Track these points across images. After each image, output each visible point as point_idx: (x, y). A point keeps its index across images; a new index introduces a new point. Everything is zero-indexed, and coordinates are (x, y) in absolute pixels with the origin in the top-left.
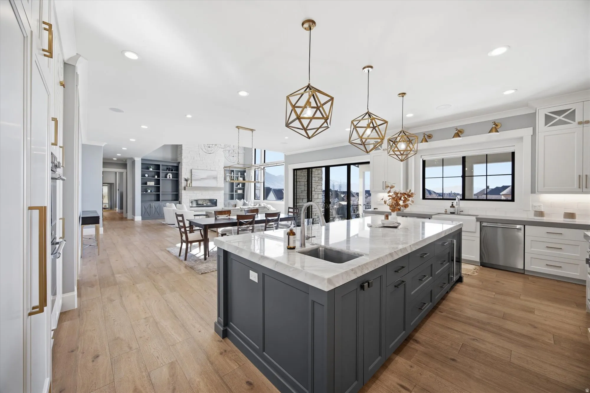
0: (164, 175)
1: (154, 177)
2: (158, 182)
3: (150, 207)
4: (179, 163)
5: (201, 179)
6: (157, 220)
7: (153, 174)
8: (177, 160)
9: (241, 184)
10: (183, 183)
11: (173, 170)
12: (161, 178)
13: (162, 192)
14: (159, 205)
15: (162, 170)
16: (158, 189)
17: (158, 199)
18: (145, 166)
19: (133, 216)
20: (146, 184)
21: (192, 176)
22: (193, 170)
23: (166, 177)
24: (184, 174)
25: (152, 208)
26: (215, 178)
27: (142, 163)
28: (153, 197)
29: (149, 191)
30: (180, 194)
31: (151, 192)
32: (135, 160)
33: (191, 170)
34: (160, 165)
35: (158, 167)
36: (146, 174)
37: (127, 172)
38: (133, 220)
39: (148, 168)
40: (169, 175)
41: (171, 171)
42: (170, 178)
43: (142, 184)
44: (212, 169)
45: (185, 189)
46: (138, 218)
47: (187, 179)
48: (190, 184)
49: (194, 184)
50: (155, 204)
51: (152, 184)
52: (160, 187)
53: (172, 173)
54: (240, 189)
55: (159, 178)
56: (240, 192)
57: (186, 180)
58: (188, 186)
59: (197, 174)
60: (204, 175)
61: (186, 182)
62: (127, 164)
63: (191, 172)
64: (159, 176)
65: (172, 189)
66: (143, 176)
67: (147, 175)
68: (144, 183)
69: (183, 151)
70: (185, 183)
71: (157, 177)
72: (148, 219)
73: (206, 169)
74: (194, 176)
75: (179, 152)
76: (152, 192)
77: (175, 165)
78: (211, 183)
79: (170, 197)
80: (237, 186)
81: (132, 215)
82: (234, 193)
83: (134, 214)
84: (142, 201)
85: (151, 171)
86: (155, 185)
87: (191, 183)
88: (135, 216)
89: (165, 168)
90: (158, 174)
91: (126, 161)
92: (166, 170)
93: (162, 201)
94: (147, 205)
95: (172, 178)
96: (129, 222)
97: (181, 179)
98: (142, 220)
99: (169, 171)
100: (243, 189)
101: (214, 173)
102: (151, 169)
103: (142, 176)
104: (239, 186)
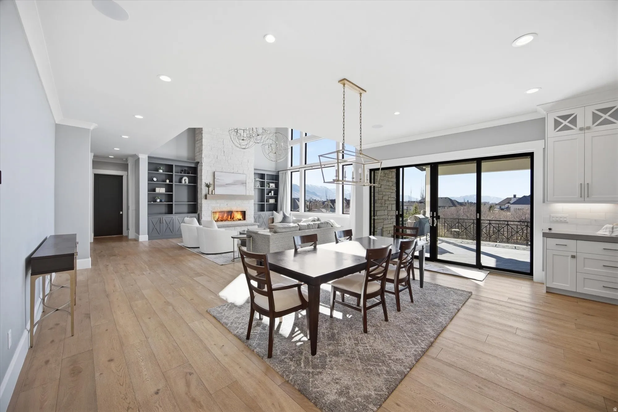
0: (178, 180)
1: (166, 182)
2: (169, 188)
3: (160, 221)
4: (198, 163)
5: (226, 184)
6: (171, 240)
7: (164, 177)
8: (195, 160)
9: (273, 192)
10: (203, 190)
11: (190, 173)
12: (174, 183)
13: (175, 202)
14: (172, 220)
15: (175, 173)
16: (170, 198)
17: (170, 210)
18: (154, 166)
19: (138, 235)
20: (154, 190)
21: (215, 180)
22: (216, 173)
23: (180, 182)
24: (205, 177)
25: (163, 223)
26: (244, 183)
27: (149, 163)
28: (164, 209)
29: (158, 200)
30: (199, 205)
31: (161, 201)
32: (139, 158)
33: (214, 173)
34: (172, 165)
35: (170, 168)
36: (154, 177)
37: (128, 175)
38: (136, 240)
39: (157, 170)
40: (185, 180)
41: (187, 174)
42: (185, 183)
43: (149, 191)
44: (239, 172)
45: (206, 198)
46: (144, 238)
47: (209, 184)
48: (212, 191)
49: (219, 191)
50: (167, 218)
51: (162, 190)
52: (172, 194)
53: (188, 176)
54: (271, 198)
55: (172, 183)
56: (272, 201)
57: (208, 186)
58: (210, 194)
59: (221, 179)
60: (229, 179)
61: (208, 188)
62: (128, 164)
63: (214, 176)
64: (171, 181)
65: (188, 198)
66: (150, 179)
67: (155, 179)
68: (151, 190)
69: (204, 147)
70: (206, 190)
71: (169, 182)
72: (156, 239)
73: (232, 171)
74: (217, 180)
75: (197, 150)
76: (163, 202)
77: (193, 165)
78: (238, 190)
79: (185, 209)
80: (268, 195)
81: (135, 234)
82: (266, 203)
83: (137, 231)
84: (149, 214)
85: (161, 174)
86: (165, 192)
87: (214, 190)
88: (139, 235)
89: (179, 169)
90: (171, 178)
91: (127, 160)
92: (181, 173)
93: (175, 214)
94: (156, 218)
95: (189, 183)
96: (131, 242)
97: (201, 185)
98: (149, 239)
99: (185, 174)
100: (276, 198)
101: (241, 178)
102: (161, 171)
103: (148, 181)
104: (270, 194)
